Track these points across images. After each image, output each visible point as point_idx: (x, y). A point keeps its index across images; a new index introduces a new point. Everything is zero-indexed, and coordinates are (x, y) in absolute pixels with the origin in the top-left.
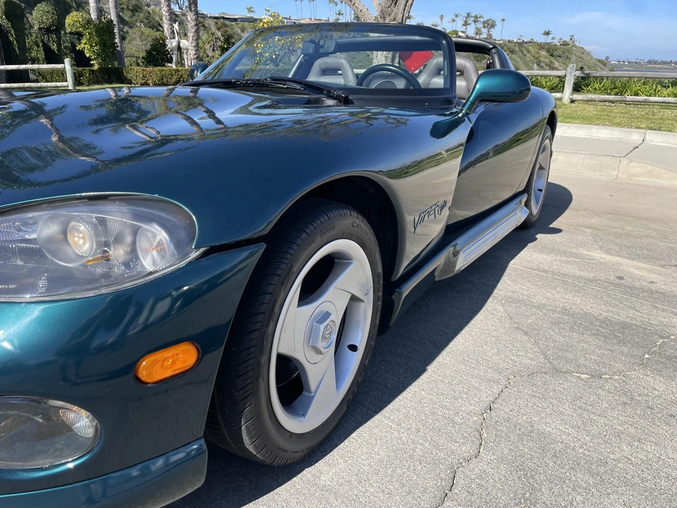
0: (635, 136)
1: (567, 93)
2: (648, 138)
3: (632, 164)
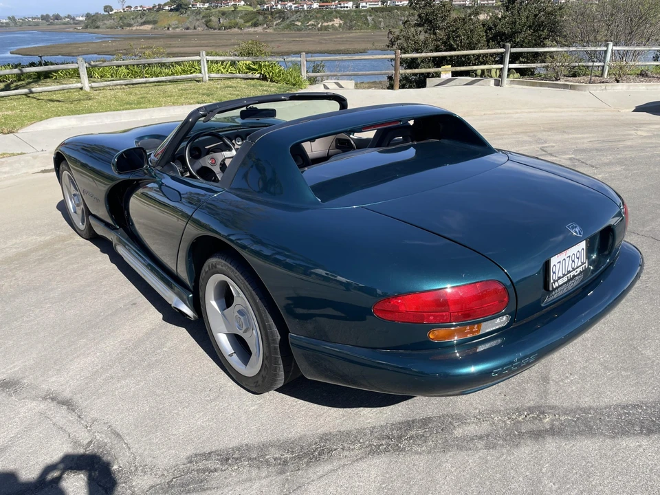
1: (85, 82)
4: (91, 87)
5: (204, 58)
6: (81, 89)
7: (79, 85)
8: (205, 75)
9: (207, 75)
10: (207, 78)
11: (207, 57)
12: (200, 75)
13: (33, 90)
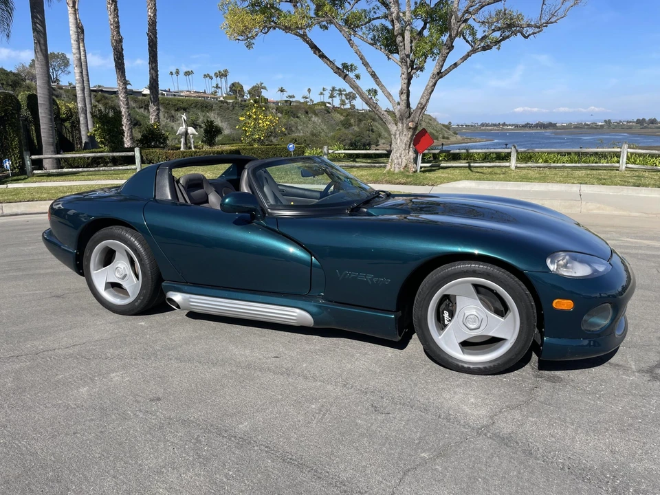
0: (575, 188)
1: (513, 163)
2: (582, 189)
3: (588, 204)
4: (516, 167)
5: (625, 151)
6: (509, 166)
7: (507, 164)
8: (623, 165)
9: (624, 166)
10: (624, 168)
11: (629, 150)
12: (617, 165)
13: (472, 164)
